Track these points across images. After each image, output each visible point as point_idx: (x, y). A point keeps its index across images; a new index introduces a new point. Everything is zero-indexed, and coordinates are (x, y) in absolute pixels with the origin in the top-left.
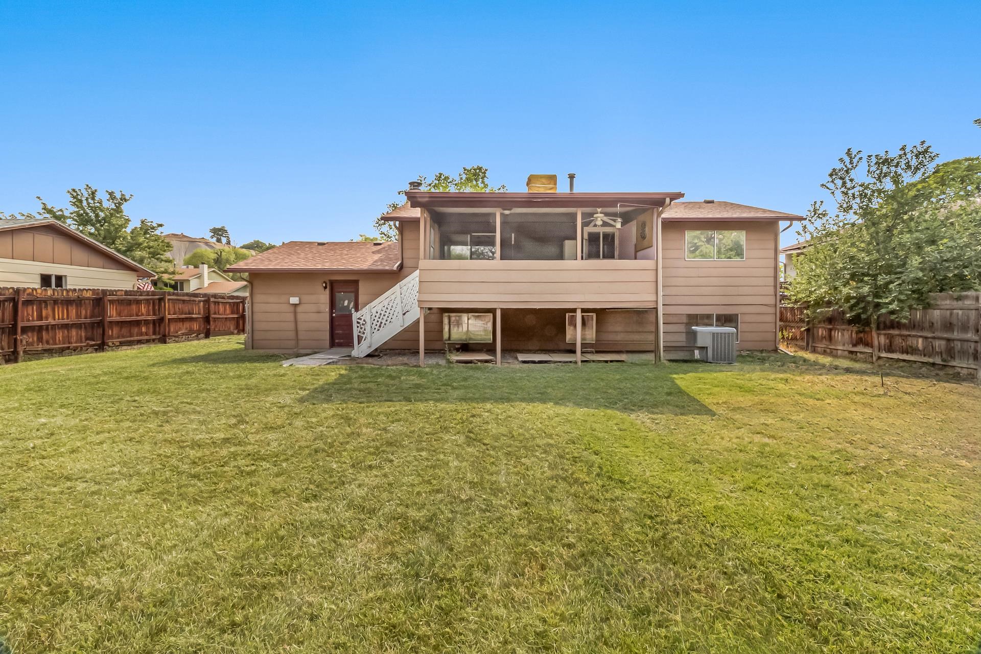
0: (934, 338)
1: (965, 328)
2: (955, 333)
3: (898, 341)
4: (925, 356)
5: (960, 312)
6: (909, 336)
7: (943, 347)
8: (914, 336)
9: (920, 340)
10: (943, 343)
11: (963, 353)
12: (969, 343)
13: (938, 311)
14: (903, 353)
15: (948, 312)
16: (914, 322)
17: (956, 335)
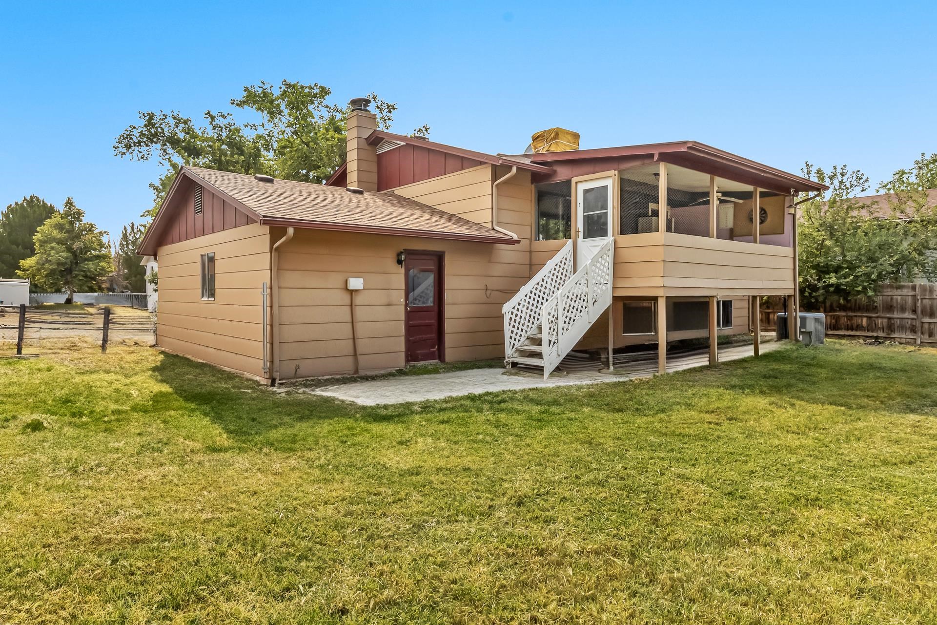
0: (878, 317)
1: (903, 309)
2: (895, 313)
3: (843, 321)
4: (868, 331)
5: (899, 298)
6: (856, 316)
7: (885, 324)
8: (860, 316)
9: (865, 320)
10: (885, 320)
11: (902, 328)
12: (907, 320)
13: (881, 297)
14: (848, 329)
15: (889, 298)
16: (859, 305)
17: (895, 315)
